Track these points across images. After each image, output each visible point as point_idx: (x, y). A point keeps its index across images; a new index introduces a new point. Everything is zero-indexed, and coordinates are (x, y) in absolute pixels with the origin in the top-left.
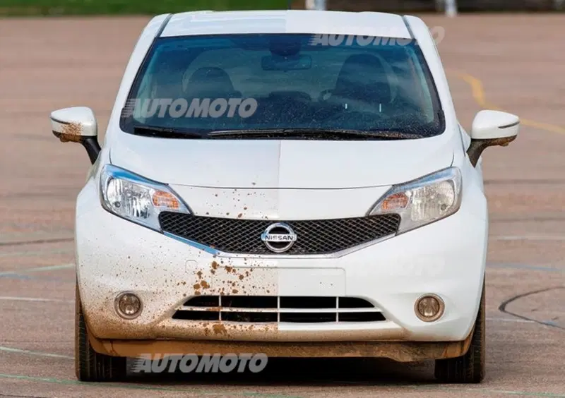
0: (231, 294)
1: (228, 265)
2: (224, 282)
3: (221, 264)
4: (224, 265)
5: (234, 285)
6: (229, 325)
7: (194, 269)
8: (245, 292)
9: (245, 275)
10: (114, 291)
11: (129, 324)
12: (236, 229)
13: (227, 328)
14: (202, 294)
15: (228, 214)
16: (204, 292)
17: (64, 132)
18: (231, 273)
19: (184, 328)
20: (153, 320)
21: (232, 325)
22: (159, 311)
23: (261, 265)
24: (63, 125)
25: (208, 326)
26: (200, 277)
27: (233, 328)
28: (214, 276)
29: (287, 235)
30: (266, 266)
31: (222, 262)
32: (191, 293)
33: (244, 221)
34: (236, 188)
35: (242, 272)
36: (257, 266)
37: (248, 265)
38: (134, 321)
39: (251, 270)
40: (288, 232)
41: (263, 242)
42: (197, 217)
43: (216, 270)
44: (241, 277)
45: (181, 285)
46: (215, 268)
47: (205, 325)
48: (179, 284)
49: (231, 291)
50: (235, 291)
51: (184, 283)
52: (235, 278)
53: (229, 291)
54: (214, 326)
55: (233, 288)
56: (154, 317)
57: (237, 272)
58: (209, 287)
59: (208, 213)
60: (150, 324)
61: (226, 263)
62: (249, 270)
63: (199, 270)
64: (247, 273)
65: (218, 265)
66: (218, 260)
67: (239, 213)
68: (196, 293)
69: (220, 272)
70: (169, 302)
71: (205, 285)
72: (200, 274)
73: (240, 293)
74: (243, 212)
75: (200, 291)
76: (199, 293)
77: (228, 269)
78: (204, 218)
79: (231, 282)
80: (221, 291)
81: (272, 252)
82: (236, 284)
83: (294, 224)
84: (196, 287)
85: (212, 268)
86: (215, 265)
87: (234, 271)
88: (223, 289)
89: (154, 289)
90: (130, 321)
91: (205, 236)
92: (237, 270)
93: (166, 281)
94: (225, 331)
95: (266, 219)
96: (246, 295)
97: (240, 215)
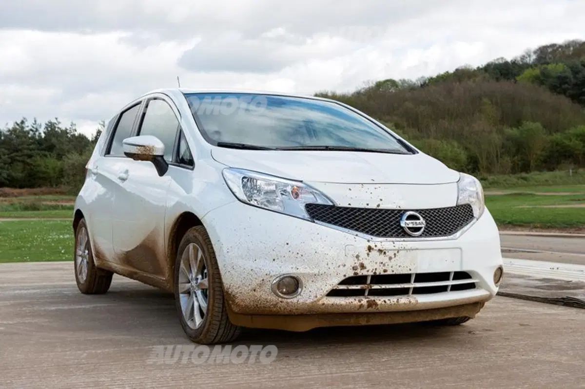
0: (382, 273)
1: (381, 249)
2: (376, 263)
3: (375, 248)
4: (377, 248)
5: (384, 265)
6: (380, 300)
7: (352, 253)
8: (393, 271)
9: (393, 256)
10: (272, 274)
11: (287, 303)
12: (377, 217)
13: (379, 302)
14: (360, 274)
15: (368, 205)
16: (361, 272)
17: (139, 152)
18: (382, 256)
19: (341, 305)
20: (315, 299)
21: (382, 300)
22: (322, 291)
23: (406, 248)
24: (138, 147)
25: (362, 302)
26: (358, 260)
27: (383, 303)
28: (369, 258)
29: (418, 221)
30: (410, 248)
31: (376, 246)
32: (351, 274)
33: (382, 210)
34: (362, 184)
35: (391, 254)
36: (403, 247)
37: (397, 248)
38: (295, 300)
39: (398, 252)
40: (418, 219)
41: (402, 228)
42: (340, 208)
43: (370, 253)
44: (390, 258)
45: (341, 267)
46: (370, 251)
47: (360, 301)
48: (339, 266)
49: (382, 270)
50: (385, 271)
51: (345, 266)
52: (385, 259)
53: (380, 271)
54: (367, 301)
55: (384, 268)
56: (316, 297)
57: (387, 254)
58: (366, 268)
59: (349, 204)
60: (312, 303)
61: (379, 247)
62: (396, 252)
63: (357, 253)
64: (395, 254)
65: (373, 249)
66: (372, 245)
67: (377, 204)
68: (355, 273)
69: (374, 253)
70: (330, 282)
71: (363, 266)
72: (357, 257)
73: (389, 272)
74: (380, 203)
75: (358, 272)
76: (357, 274)
77: (380, 251)
78: (347, 208)
79: (382, 263)
80: (374, 271)
81: (410, 236)
82: (386, 264)
83: (425, 213)
84: (354, 268)
85: (368, 251)
86: (370, 249)
87: (385, 253)
88: (376, 269)
89: (316, 271)
90: (289, 301)
91: (351, 224)
92: (387, 252)
93: (327, 264)
94: (376, 304)
95: (399, 208)
96: (394, 273)
97: (378, 206)
